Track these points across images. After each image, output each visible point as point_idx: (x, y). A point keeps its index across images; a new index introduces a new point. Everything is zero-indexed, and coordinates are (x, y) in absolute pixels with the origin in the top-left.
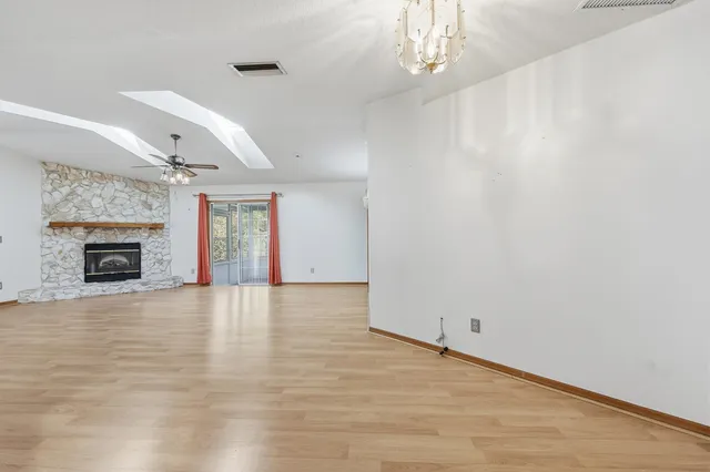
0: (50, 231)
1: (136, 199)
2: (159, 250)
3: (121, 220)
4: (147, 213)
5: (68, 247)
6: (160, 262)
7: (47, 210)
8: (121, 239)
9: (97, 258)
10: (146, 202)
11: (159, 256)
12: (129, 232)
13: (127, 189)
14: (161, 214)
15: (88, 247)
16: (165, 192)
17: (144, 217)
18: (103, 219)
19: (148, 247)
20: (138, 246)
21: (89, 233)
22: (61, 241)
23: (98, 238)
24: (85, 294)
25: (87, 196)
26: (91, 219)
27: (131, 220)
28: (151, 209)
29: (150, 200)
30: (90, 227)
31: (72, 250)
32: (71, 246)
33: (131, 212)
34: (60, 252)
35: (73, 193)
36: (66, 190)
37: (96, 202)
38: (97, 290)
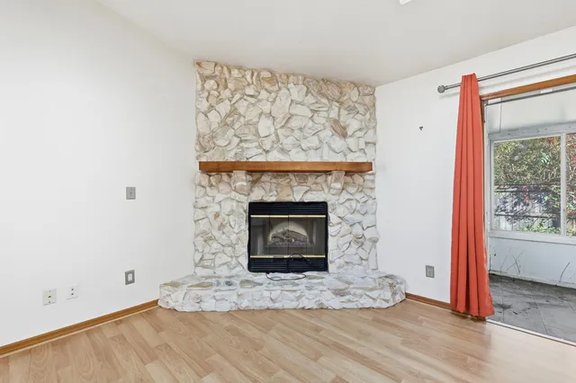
0: (204, 179)
1: (320, 119)
2: (357, 217)
3: (297, 156)
4: (338, 143)
5: (228, 206)
6: (359, 240)
7: (203, 143)
8: (298, 194)
9: (269, 225)
10: (336, 122)
11: (357, 230)
12: (311, 179)
13: (310, 99)
14: (362, 145)
15: (255, 208)
16: (367, 99)
17: (333, 151)
18: (275, 157)
19: (341, 211)
20: (322, 207)
21: (254, 182)
22: (219, 197)
23: (268, 192)
24: (245, 304)
25: (252, 115)
26: (254, 155)
27: (314, 158)
28: (344, 136)
29: (345, 118)
30: (256, 171)
31: (231, 212)
32: (232, 201)
33: (314, 142)
34: (217, 215)
35: (234, 111)
36: (224, 108)
37: (265, 126)
38: (262, 297)
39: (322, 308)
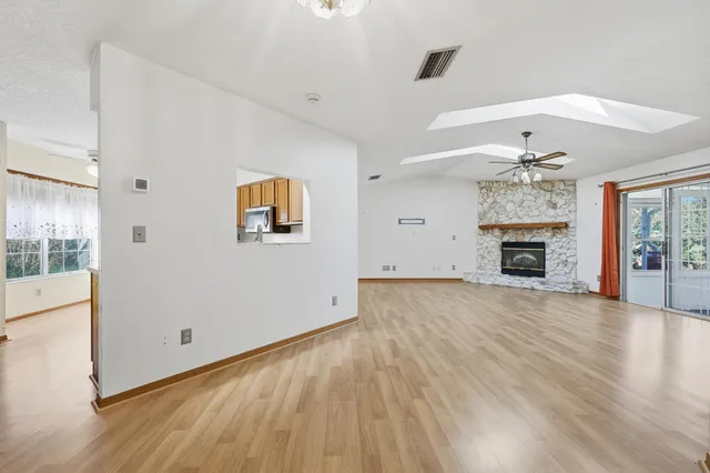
0: (481, 232)
1: (540, 201)
2: (563, 250)
3: (527, 221)
4: (551, 212)
6: (565, 263)
8: (527, 238)
9: (513, 254)
10: (550, 201)
11: (564, 257)
12: (535, 232)
13: (534, 192)
14: (567, 211)
15: (505, 244)
16: (571, 188)
17: (549, 216)
18: (515, 221)
19: (552, 247)
20: (542, 245)
21: (504, 233)
22: (488, 239)
23: (510, 237)
25: (503, 202)
26: (506, 221)
27: (537, 221)
28: (555, 208)
29: (555, 199)
30: (504, 229)
31: (493, 246)
32: (493, 242)
33: (537, 212)
34: (487, 248)
35: (495, 202)
36: (490, 200)
37: (510, 207)
39: (533, 289)
